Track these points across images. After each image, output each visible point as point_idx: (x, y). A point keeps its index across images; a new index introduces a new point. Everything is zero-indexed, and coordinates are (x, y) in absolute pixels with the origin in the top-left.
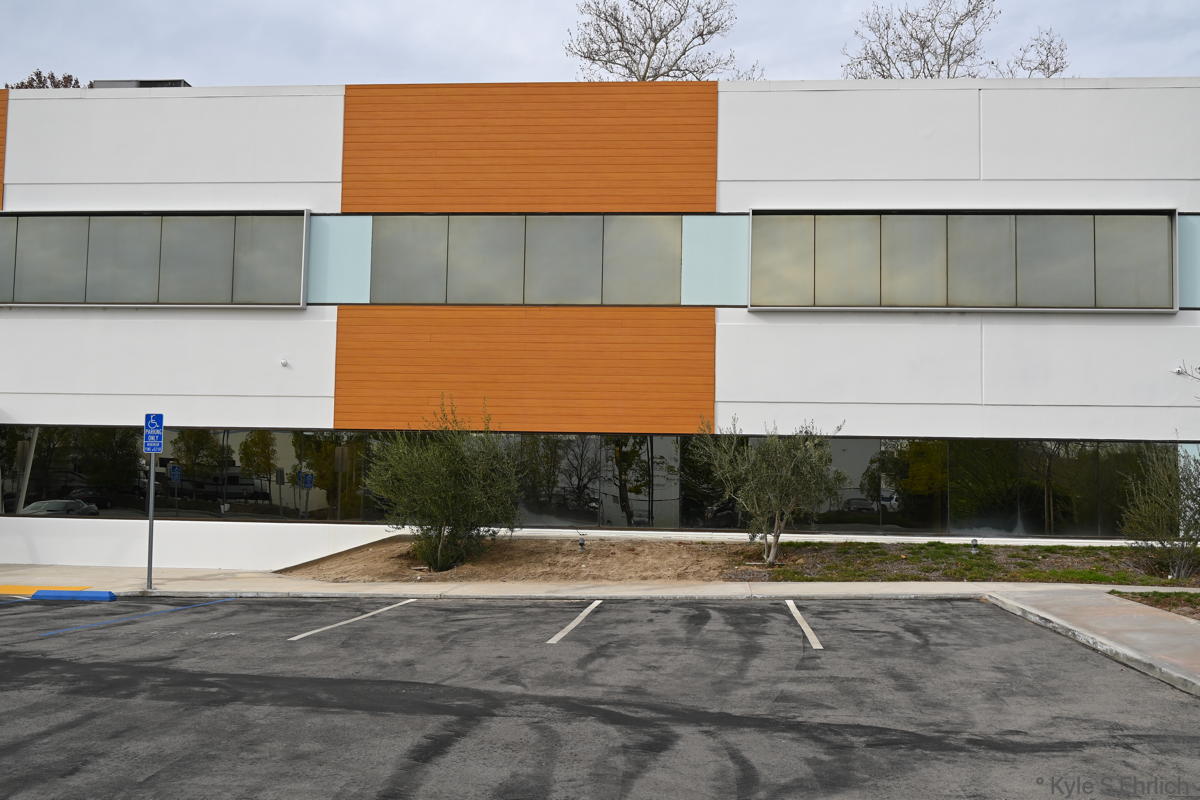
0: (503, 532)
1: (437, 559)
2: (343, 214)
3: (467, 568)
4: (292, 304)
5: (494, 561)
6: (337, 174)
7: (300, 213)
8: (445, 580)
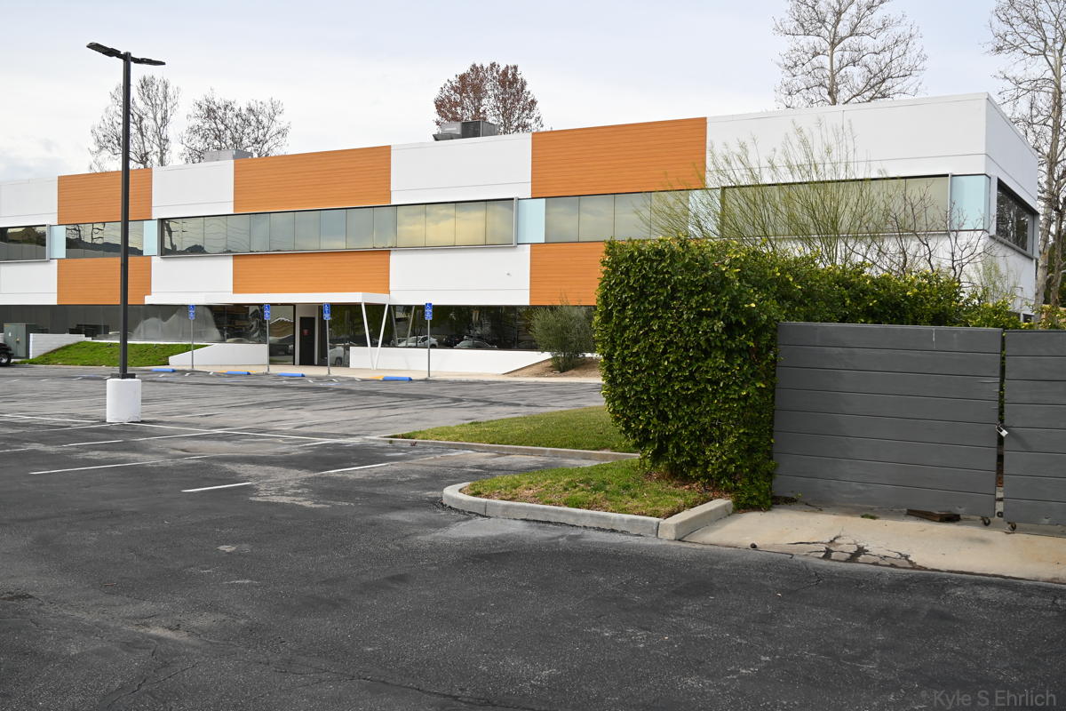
0: (588, 355)
1: (562, 367)
2: (533, 198)
3: (572, 371)
4: (509, 244)
5: (586, 369)
6: (529, 179)
7: (513, 199)
8: (565, 376)
